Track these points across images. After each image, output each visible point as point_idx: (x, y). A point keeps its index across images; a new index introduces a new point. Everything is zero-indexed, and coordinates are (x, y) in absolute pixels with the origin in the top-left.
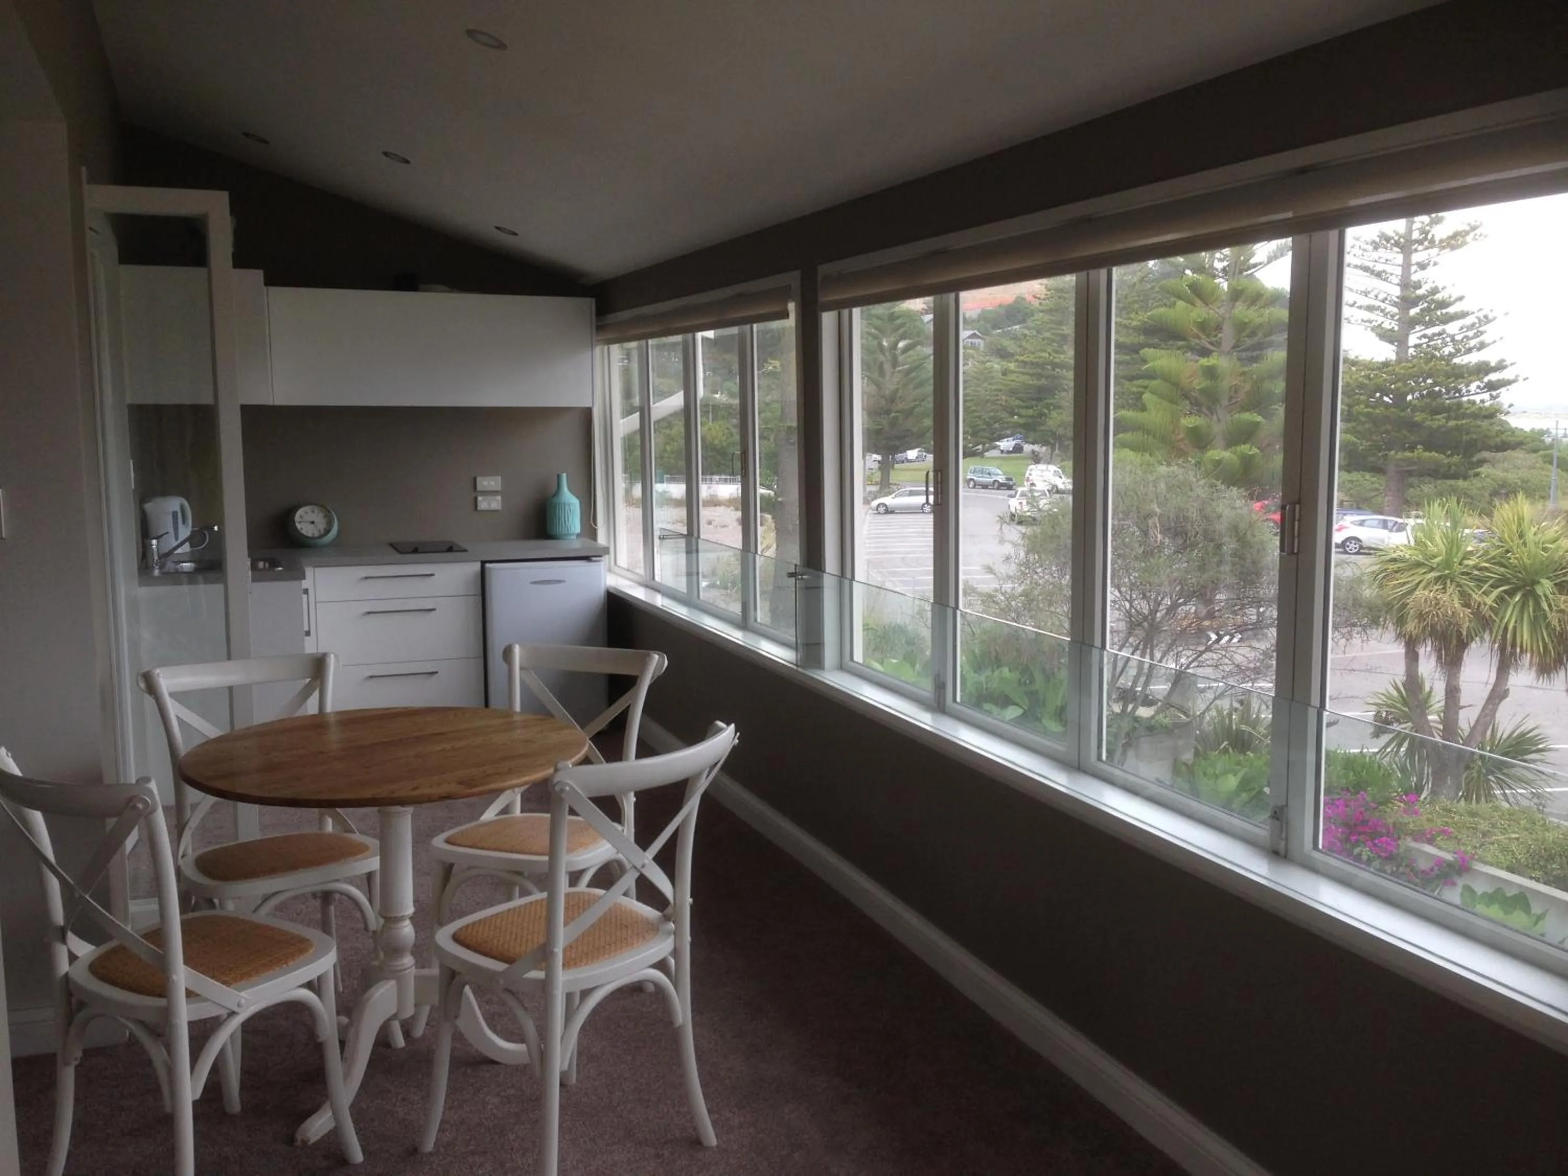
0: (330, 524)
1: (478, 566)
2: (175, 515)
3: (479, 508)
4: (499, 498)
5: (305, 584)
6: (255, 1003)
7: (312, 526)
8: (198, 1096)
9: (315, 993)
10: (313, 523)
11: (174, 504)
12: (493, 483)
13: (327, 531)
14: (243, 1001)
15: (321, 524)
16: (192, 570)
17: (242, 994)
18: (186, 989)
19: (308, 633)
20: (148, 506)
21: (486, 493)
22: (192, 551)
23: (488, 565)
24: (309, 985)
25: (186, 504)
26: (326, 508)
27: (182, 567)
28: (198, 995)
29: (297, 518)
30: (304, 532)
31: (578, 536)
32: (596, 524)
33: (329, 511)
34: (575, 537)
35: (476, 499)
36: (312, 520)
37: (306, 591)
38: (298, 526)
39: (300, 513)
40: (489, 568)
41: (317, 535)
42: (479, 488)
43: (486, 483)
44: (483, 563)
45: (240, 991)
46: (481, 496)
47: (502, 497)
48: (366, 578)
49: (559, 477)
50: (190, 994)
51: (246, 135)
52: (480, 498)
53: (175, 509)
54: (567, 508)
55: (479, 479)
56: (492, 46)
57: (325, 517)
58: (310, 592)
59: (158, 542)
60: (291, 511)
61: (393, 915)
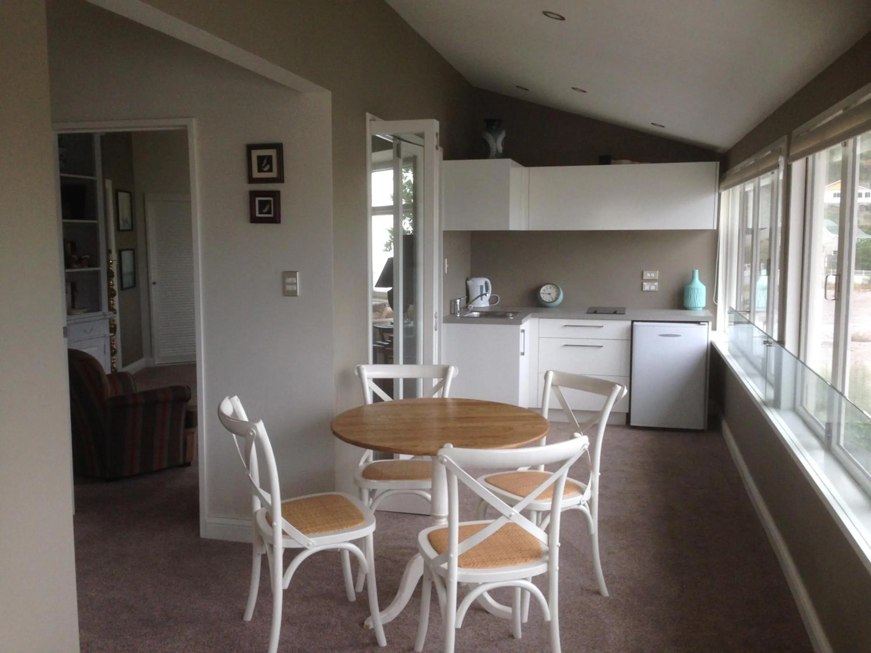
0: (558, 295)
1: (629, 323)
2: (481, 287)
3: (644, 290)
4: (656, 284)
5: (522, 327)
6: (317, 546)
7: (549, 296)
8: (286, 586)
9: (359, 547)
10: (549, 294)
11: (482, 281)
12: (653, 275)
13: (557, 299)
14: (311, 543)
15: (554, 295)
16: (478, 316)
17: (311, 539)
18: (283, 530)
19: (523, 354)
20: (469, 282)
21: (648, 281)
22: (490, 306)
23: (635, 323)
24: (356, 542)
25: (489, 282)
26: (557, 286)
27: (473, 314)
28: (287, 535)
29: (542, 291)
30: (544, 299)
31: (704, 308)
32: (717, 302)
33: (559, 288)
34: (701, 309)
35: (642, 284)
36: (549, 293)
37: (523, 331)
38: (542, 295)
39: (544, 288)
40: (635, 325)
41: (551, 300)
42: (644, 278)
43: (648, 275)
44: (633, 322)
45: (309, 538)
46: (645, 282)
47: (658, 283)
48: (566, 326)
49: (693, 272)
50: (284, 533)
51: (517, 87)
52: (645, 284)
53: (481, 284)
54: (696, 291)
55: (644, 272)
56: (558, 19)
57: (556, 291)
58: (526, 332)
59: (460, 301)
60: (540, 288)
61: (436, 514)
